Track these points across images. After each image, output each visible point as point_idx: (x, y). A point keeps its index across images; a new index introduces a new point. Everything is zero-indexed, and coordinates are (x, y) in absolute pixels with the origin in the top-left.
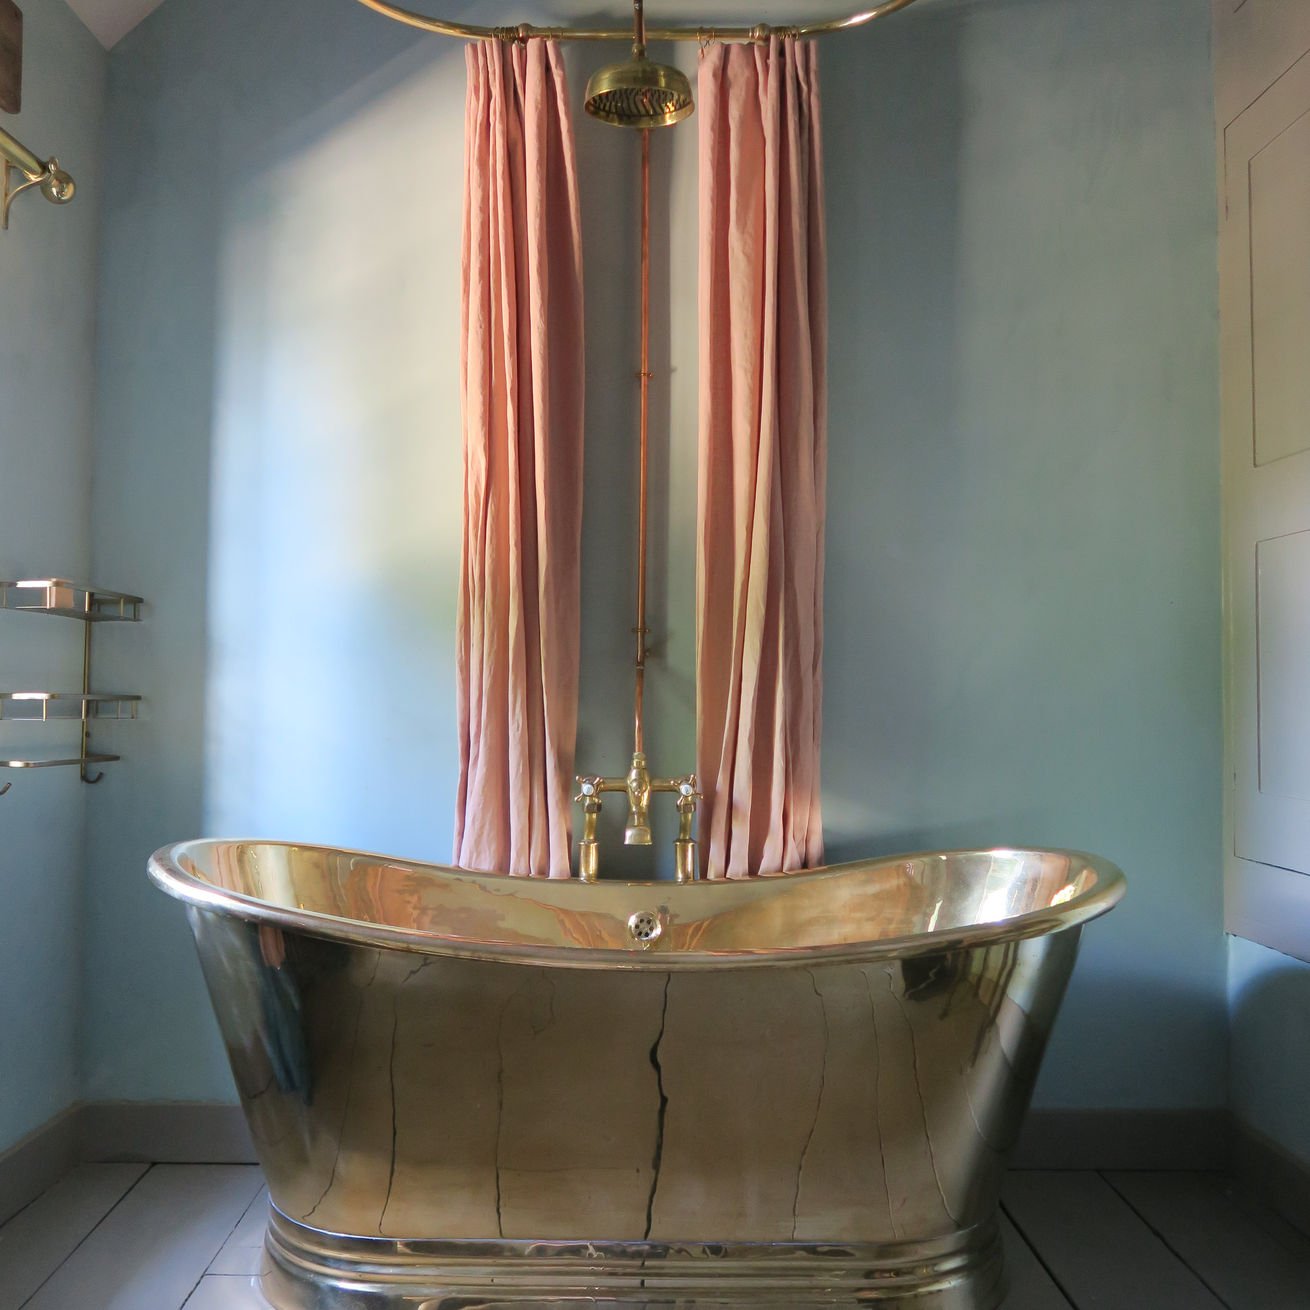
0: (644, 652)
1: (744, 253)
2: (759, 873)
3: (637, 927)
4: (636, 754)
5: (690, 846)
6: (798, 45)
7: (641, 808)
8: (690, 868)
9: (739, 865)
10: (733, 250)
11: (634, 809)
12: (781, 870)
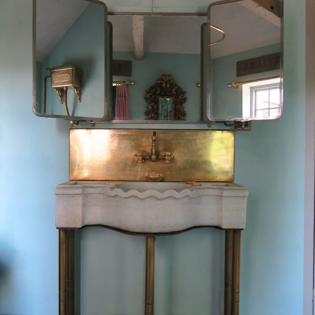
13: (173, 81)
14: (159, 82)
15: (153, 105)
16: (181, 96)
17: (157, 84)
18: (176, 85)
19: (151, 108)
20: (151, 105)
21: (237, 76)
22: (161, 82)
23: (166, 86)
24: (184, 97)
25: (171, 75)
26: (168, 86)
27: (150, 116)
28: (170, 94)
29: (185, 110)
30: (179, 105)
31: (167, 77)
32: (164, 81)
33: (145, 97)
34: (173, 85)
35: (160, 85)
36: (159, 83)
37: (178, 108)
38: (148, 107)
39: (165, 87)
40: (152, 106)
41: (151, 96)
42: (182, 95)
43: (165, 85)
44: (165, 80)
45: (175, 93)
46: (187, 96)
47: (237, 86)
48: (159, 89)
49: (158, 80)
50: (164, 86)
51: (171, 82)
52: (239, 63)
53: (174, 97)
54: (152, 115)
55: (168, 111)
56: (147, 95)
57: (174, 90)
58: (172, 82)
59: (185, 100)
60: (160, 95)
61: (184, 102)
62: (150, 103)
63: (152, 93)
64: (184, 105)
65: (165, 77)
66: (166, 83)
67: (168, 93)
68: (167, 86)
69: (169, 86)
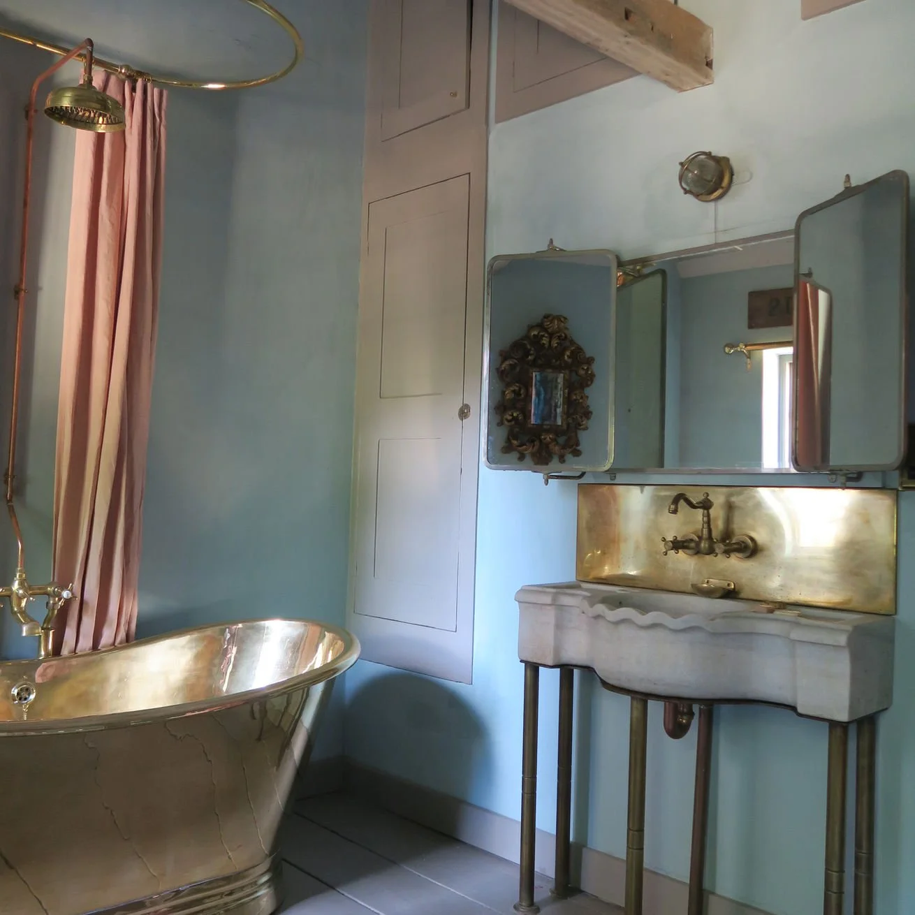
0: (12, 491)
1: (110, 221)
2: (99, 648)
3: (18, 694)
4: (19, 569)
5: (51, 632)
6: (156, 91)
7: (21, 608)
8: (50, 647)
9: (86, 643)
10: (102, 216)
11: (16, 609)
12: (114, 644)
13: (566, 332)
14: (536, 333)
15: (517, 388)
16: (583, 369)
17: (527, 337)
18: (572, 342)
19: (513, 395)
20: (512, 389)
21: (750, 327)
22: (539, 333)
23: (550, 342)
24: (590, 372)
25: (565, 318)
26: (555, 343)
27: (510, 415)
28: (558, 363)
29: (589, 402)
30: (577, 392)
31: (556, 322)
32: (546, 330)
33: (497, 369)
34: (566, 341)
35: (536, 340)
36: (534, 335)
37: (575, 397)
38: (503, 393)
39: (546, 346)
40: (514, 391)
41: (512, 367)
42: (585, 368)
43: (548, 340)
44: (550, 330)
45: (570, 361)
46: (595, 368)
47: (749, 351)
48: (533, 349)
49: (531, 328)
50: (545, 342)
51: (563, 335)
52: (753, 295)
53: (567, 372)
54: (515, 415)
55: (551, 405)
56: (502, 362)
57: (568, 353)
58: (565, 334)
59: (591, 378)
60: (534, 364)
61: (589, 383)
62: (508, 385)
63: (516, 359)
64: (587, 391)
65: (552, 322)
66: (551, 336)
67: (554, 361)
68: (552, 343)
69: (556, 345)
